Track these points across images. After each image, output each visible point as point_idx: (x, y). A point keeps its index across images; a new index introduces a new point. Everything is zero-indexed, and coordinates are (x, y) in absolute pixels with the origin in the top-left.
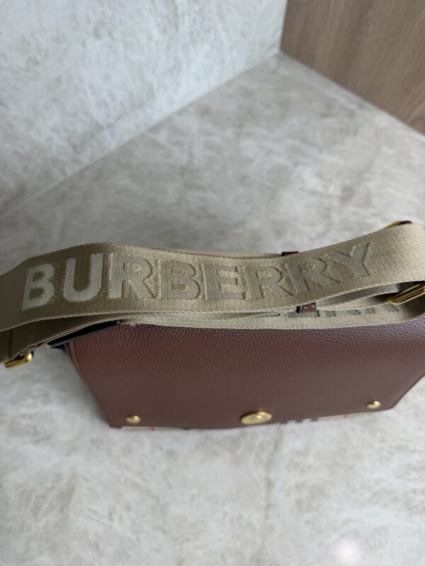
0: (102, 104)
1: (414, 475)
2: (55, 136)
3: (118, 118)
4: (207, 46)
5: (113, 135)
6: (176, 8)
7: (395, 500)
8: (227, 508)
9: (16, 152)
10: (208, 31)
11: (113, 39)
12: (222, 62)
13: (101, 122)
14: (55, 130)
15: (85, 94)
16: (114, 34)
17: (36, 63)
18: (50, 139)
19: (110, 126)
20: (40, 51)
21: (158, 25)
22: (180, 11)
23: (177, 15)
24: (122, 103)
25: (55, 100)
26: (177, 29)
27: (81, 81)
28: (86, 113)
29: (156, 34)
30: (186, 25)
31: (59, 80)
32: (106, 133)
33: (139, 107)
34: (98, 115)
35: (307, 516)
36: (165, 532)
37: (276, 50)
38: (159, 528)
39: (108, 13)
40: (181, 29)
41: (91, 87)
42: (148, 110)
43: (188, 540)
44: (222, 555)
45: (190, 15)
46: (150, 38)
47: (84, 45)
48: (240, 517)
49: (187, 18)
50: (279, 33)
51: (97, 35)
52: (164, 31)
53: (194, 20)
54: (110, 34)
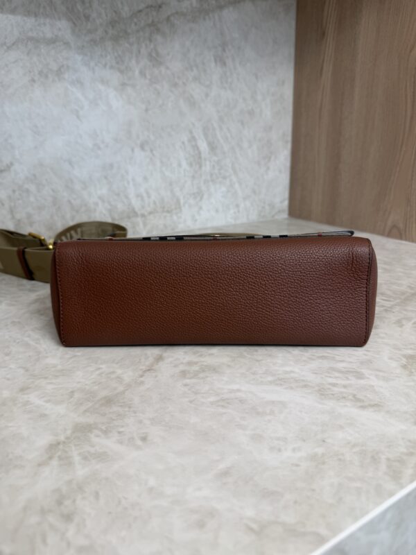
0: (139, 196)
1: (337, 374)
2: (100, 203)
3: (150, 213)
4: (224, 189)
5: (145, 225)
6: (200, 153)
7: (305, 386)
8: (103, 366)
9: (69, 202)
10: (225, 178)
11: (153, 155)
12: (237, 206)
13: (137, 210)
14: (101, 198)
15: (128, 183)
16: (154, 152)
17: (99, 148)
18: (96, 204)
19: (143, 216)
20: (103, 142)
21: (187, 159)
22: (203, 156)
23: (200, 158)
24: (155, 203)
25: (106, 178)
26: (200, 167)
27: (127, 172)
28: (127, 197)
29: (184, 164)
30: (207, 167)
31: (111, 166)
32: (139, 220)
33: (168, 212)
34: (136, 204)
35: (188, 381)
36: (27, 370)
37: (285, 215)
38: (24, 368)
39: (152, 138)
40: (203, 168)
41: (133, 180)
42: (175, 218)
43: (46, 378)
44: (72, 392)
45: (210, 161)
46: (180, 165)
47: (133, 150)
48: (113, 372)
49: (208, 163)
50: (286, 203)
51: (142, 147)
52: (191, 165)
53: (214, 166)
54: (152, 151)
